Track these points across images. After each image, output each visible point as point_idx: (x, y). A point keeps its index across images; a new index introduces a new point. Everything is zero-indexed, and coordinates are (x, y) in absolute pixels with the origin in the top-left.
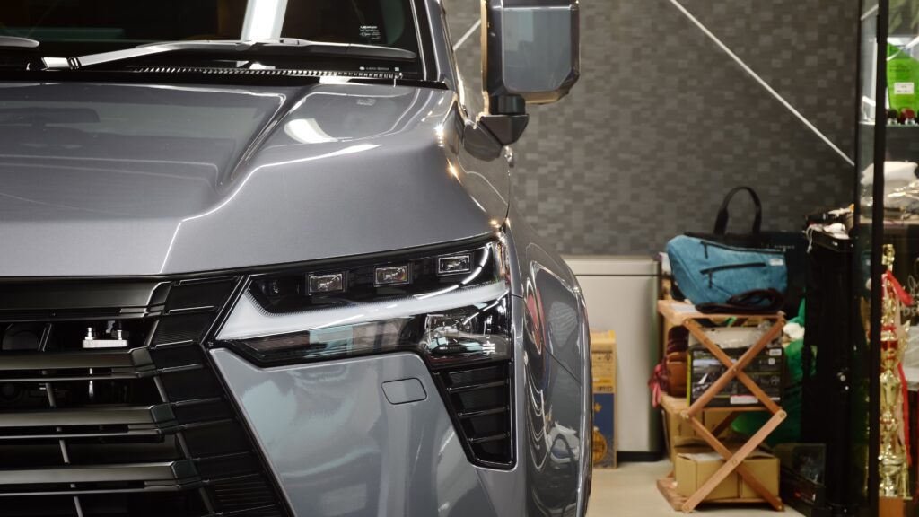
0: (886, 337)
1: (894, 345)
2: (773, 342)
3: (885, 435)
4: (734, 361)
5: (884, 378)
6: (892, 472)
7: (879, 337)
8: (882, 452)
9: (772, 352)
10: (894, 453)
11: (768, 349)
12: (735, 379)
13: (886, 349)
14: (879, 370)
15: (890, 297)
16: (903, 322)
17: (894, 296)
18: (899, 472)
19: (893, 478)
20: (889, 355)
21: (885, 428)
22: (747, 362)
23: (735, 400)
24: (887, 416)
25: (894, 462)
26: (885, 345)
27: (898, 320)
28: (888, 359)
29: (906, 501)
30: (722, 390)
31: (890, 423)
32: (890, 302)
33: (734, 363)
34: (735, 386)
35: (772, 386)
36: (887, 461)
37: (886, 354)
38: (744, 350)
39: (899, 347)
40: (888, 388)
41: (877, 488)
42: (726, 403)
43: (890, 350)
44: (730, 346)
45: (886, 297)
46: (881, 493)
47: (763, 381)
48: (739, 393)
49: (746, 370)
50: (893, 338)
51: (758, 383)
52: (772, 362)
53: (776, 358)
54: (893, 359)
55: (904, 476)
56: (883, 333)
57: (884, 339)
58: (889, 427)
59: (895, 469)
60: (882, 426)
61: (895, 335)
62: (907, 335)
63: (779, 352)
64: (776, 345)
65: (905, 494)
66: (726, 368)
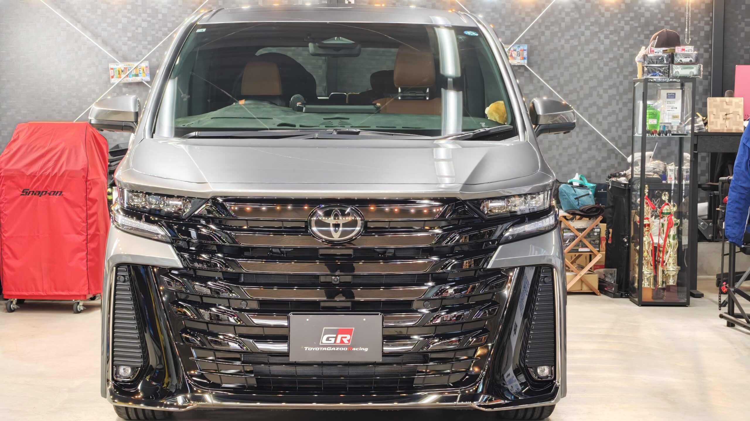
0: (646, 222)
1: (649, 225)
2: (596, 226)
3: (644, 262)
4: (580, 234)
5: (644, 239)
6: (647, 277)
7: (643, 222)
8: (643, 269)
9: (596, 230)
10: (648, 269)
11: (594, 229)
12: (581, 241)
13: (645, 227)
14: (643, 236)
15: (647, 206)
16: (652, 216)
17: (648, 206)
18: (650, 277)
19: (647, 279)
20: (646, 230)
21: (645, 259)
22: (586, 234)
23: (580, 250)
24: (645, 254)
25: (648, 273)
26: (645, 226)
27: (649, 216)
28: (646, 231)
29: (653, 289)
30: (575, 246)
31: (647, 257)
32: (647, 208)
33: (580, 235)
34: (581, 244)
35: (596, 244)
36: (645, 272)
37: (645, 229)
38: (585, 229)
39: (651, 226)
40: (646, 243)
41: (642, 284)
42: (577, 251)
43: (647, 227)
44: (579, 228)
45: (645, 206)
46: (643, 285)
47: (592, 242)
48: (582, 247)
49: (585, 238)
50: (648, 223)
51: (590, 243)
52: (596, 234)
53: (597, 232)
54: (648, 231)
55: (652, 279)
56: (645, 221)
57: (645, 223)
58: (646, 259)
59: (649, 276)
60: (644, 258)
61: (649, 221)
62: (653, 222)
63: (599, 230)
64: (597, 227)
65: (652, 286)
66: (577, 237)
